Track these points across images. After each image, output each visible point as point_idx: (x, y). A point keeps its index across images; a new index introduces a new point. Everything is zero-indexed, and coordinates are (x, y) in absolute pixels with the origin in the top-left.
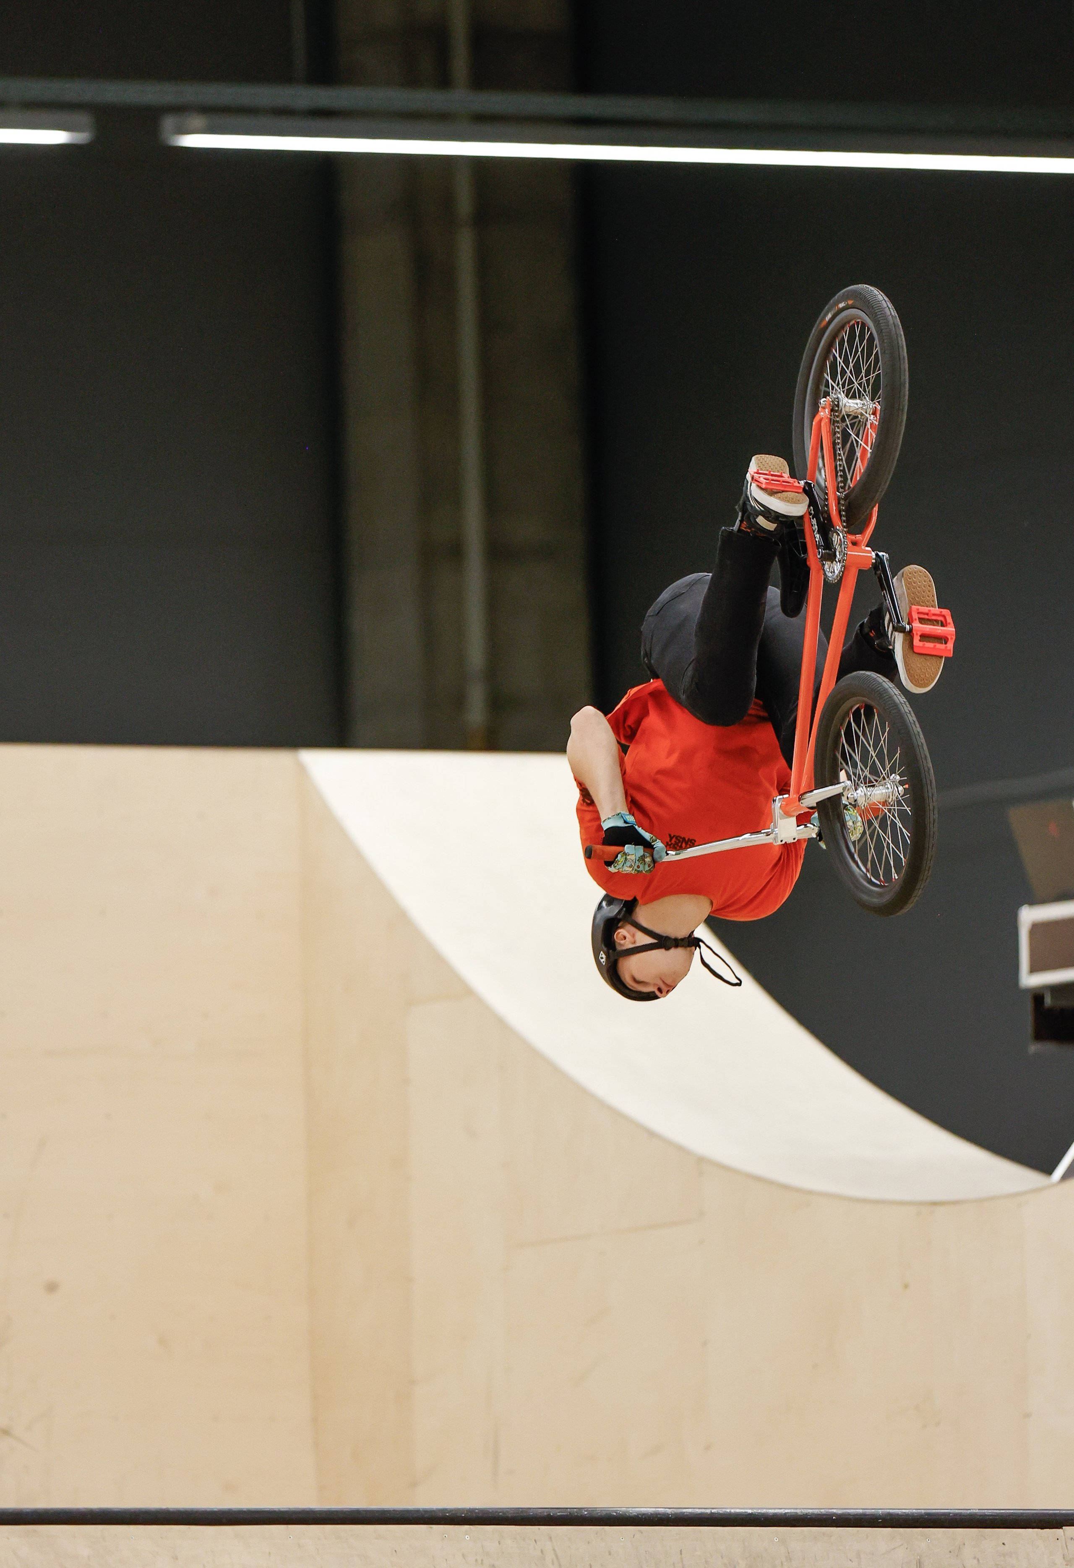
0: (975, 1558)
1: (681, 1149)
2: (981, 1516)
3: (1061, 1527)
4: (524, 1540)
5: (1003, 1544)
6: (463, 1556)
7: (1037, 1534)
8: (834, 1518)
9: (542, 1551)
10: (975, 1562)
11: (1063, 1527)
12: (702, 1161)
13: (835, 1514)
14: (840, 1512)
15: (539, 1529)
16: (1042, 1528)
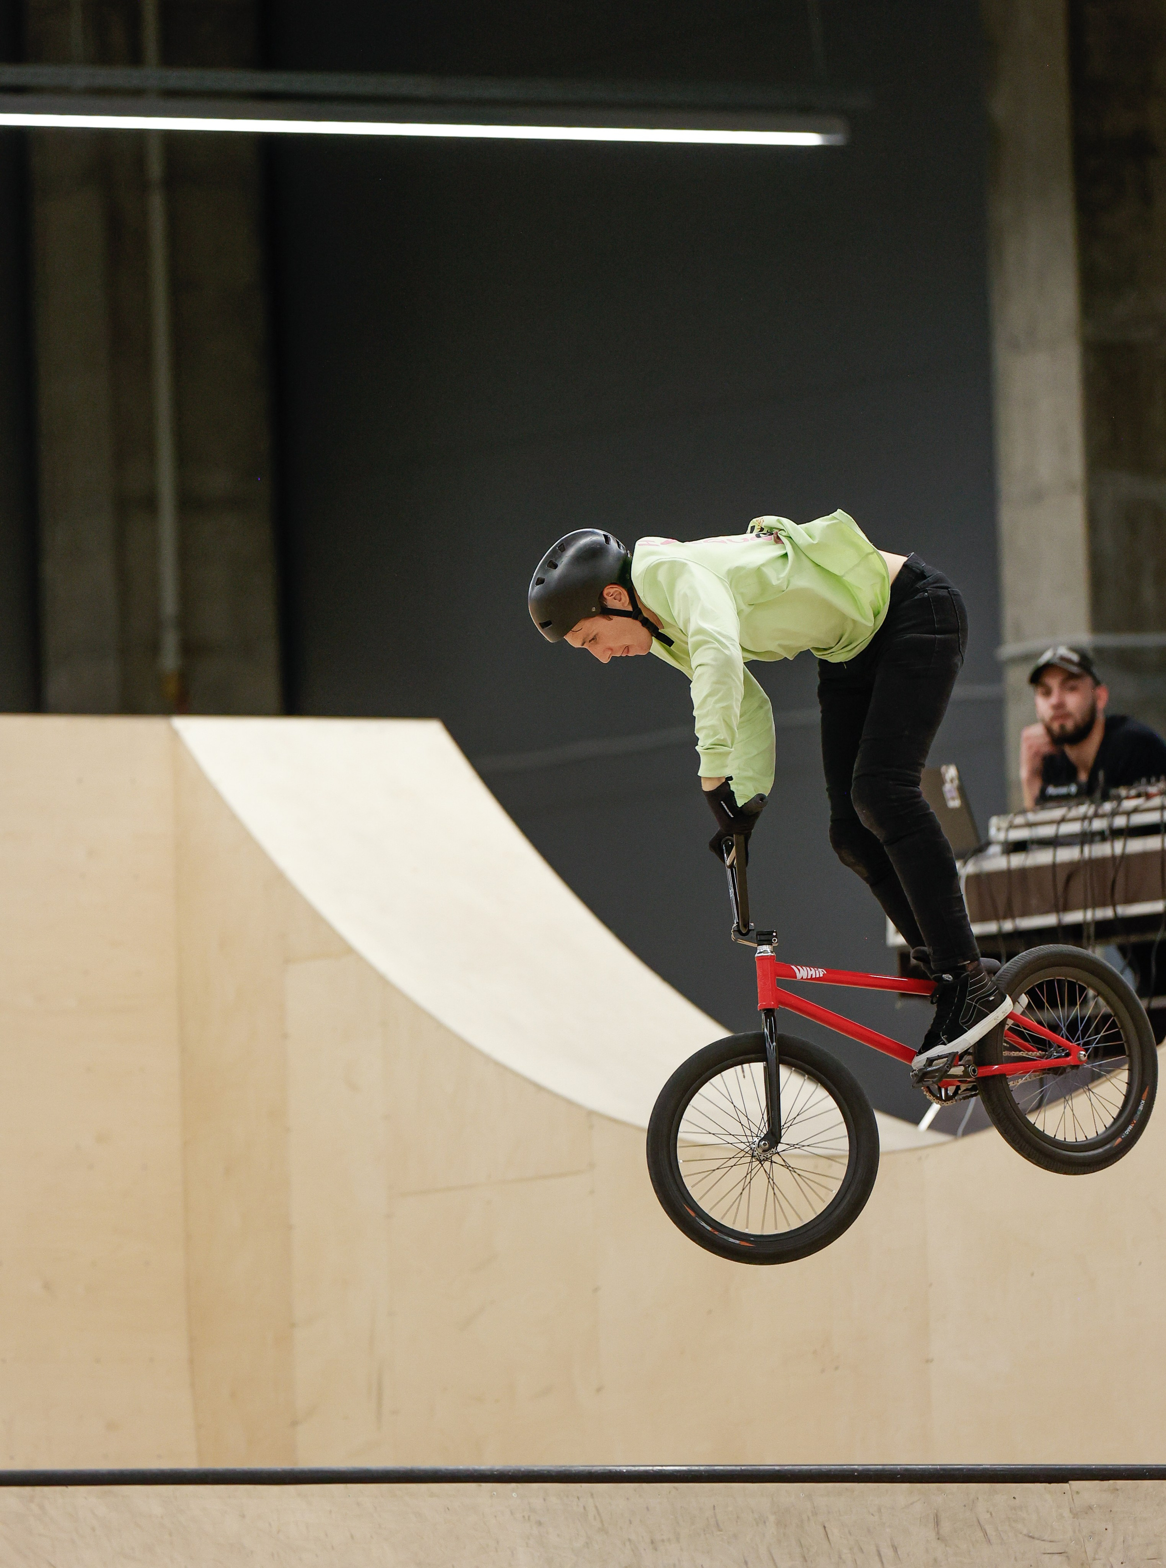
0: (988, 1512)
1: (569, 1103)
2: (992, 1471)
3: (1067, 1482)
4: (567, 1496)
5: (1014, 1498)
6: (512, 1513)
7: (1045, 1489)
8: (856, 1474)
9: (584, 1508)
10: (988, 1515)
11: (1070, 1482)
12: (591, 1114)
13: (856, 1470)
14: (860, 1468)
15: (581, 1486)
16: (1050, 1482)
